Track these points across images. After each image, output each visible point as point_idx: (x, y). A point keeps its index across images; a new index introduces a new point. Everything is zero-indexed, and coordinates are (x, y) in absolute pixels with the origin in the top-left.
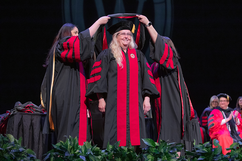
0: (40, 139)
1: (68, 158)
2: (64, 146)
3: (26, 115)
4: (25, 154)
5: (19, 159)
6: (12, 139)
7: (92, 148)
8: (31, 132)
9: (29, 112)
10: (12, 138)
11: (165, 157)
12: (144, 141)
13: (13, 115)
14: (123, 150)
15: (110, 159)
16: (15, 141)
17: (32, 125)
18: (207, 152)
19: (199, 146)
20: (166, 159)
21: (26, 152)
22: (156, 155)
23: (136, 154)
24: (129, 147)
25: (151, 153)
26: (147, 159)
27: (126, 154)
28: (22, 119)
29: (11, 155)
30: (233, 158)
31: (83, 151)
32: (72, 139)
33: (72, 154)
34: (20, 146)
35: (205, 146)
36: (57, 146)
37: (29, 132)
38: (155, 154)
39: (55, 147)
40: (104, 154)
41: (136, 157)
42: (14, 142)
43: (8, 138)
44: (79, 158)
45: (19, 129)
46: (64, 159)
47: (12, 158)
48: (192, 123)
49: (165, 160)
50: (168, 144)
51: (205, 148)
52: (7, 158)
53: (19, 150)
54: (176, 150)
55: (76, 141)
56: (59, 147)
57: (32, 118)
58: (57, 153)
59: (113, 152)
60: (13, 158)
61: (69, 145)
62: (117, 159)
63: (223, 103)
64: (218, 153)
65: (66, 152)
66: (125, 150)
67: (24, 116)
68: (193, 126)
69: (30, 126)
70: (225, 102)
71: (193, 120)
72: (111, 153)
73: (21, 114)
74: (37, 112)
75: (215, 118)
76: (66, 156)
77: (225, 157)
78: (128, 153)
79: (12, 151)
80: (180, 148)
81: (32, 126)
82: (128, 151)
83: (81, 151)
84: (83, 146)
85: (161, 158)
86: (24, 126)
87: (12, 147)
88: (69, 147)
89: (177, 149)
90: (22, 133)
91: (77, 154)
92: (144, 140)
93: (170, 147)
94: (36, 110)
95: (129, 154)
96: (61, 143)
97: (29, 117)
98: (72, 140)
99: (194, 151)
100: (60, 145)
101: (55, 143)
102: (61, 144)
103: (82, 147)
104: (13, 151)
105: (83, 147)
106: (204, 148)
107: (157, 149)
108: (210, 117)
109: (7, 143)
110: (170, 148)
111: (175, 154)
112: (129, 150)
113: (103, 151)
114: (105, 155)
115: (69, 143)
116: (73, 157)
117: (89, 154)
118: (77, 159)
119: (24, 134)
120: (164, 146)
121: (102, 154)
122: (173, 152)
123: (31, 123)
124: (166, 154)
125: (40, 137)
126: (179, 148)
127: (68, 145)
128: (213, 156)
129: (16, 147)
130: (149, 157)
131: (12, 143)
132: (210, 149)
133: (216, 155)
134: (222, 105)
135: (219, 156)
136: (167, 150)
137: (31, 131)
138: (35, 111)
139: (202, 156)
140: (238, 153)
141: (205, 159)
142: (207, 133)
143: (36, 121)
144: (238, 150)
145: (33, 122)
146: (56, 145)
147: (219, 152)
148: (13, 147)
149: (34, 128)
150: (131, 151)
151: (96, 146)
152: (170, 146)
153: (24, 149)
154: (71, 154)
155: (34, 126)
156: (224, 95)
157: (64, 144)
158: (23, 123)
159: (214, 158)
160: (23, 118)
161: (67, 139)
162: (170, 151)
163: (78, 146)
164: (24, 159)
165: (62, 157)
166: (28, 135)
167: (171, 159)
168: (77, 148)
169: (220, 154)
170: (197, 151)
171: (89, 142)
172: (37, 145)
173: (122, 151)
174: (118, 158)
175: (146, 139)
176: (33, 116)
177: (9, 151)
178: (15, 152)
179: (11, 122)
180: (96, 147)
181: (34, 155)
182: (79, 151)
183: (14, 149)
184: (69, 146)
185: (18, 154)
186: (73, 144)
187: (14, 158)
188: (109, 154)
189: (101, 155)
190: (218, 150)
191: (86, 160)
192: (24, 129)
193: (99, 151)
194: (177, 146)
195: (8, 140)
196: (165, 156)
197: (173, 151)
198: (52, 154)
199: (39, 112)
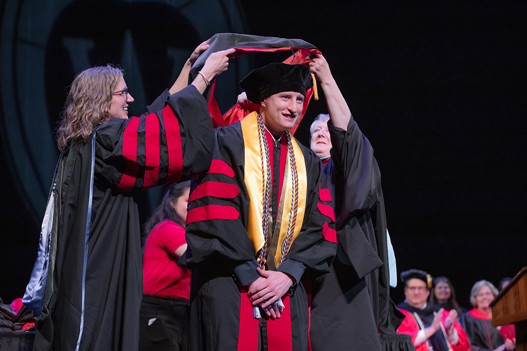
48: (400, 344)
63: (416, 292)
68: (402, 350)
70: (421, 291)
199: (8, 327)
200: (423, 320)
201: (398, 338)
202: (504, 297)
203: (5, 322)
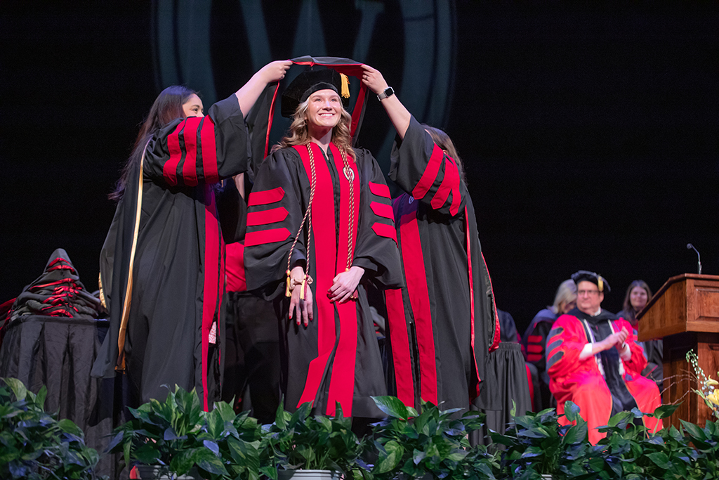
0: (92, 388)
1: (171, 446)
2: (160, 412)
3: (54, 323)
4: (56, 434)
5: (38, 446)
6: (21, 391)
7: (236, 420)
8: (67, 370)
9: (61, 316)
10: (20, 388)
11: (433, 449)
12: (376, 401)
13: (18, 322)
14: (320, 426)
15: (283, 450)
16: (28, 398)
17: (69, 350)
18: (547, 438)
19: (526, 419)
20: (437, 452)
21: (57, 428)
22: (408, 442)
23: (354, 438)
24: (337, 420)
25: (395, 437)
26: (385, 451)
27: (329, 438)
28: (42, 333)
29: (17, 435)
30: (618, 453)
31: (213, 426)
32: (182, 395)
33: (181, 435)
34: (40, 410)
35: (542, 421)
36: (143, 411)
37: (62, 369)
38: (407, 439)
39: (137, 414)
40: (269, 437)
41: (355, 448)
42: (25, 400)
43: (8, 390)
44: (201, 448)
45: (33, 359)
46: (159, 448)
47: (19, 445)
48: (506, 353)
49: (435, 456)
50: (443, 411)
51: (543, 424)
52: (6, 443)
53: (41, 421)
54: (463, 429)
55: (194, 400)
56: (146, 415)
57: (71, 332)
58: (143, 432)
59: (292, 431)
60: (22, 444)
61: (174, 410)
62: (305, 450)
63: (586, 296)
64: (576, 440)
65: (166, 429)
66: (325, 428)
67: (47, 324)
68: (507, 360)
69: (65, 354)
70: (591, 295)
71: (508, 346)
72: (289, 434)
73: (41, 320)
74: (83, 315)
75: (567, 337)
76: (165, 441)
77: (595, 452)
78: (335, 434)
79: (19, 424)
80: (475, 423)
81: (69, 352)
82: (333, 431)
83: (206, 428)
84: (211, 414)
85: (421, 449)
86: (47, 352)
87: (19, 414)
88: (175, 416)
89: (466, 427)
90: (41, 371)
91: (196, 436)
92: (377, 399)
93: (447, 420)
94: (80, 311)
95: (335, 437)
96: (153, 405)
97: (63, 328)
98: (182, 398)
99: (512, 433)
100: (150, 411)
101: (136, 405)
102: (153, 408)
103: (209, 416)
104: (22, 424)
105: (213, 416)
106: (540, 424)
107: (413, 426)
108: (553, 334)
109: (7, 403)
110: (447, 422)
111: (459, 440)
112: (336, 427)
113: (266, 428)
114: (272, 439)
115: (174, 406)
116: (186, 443)
117: (228, 436)
118: (196, 449)
119: (48, 375)
120: (430, 418)
121: (264, 435)
122: (457, 434)
123: (68, 346)
124: (436, 439)
125: (92, 384)
126: (471, 423)
127: (171, 410)
128: (563, 447)
129: (30, 414)
130: (389, 448)
131: (20, 402)
132: (554, 428)
133: (572, 446)
134: (583, 302)
135: (579, 447)
136: (438, 428)
137: (67, 367)
138: (78, 313)
139: (532, 446)
140: (632, 440)
141: (543, 455)
142: (541, 380)
143: (80, 341)
144: (631, 433)
145: (72, 341)
146: (139, 408)
147: (580, 436)
148: (22, 415)
149: (75, 359)
150: (341, 430)
151: (247, 415)
152: (446, 418)
153: (54, 419)
154: (179, 436)
155: (74, 354)
156: (589, 275)
157: (161, 408)
158: (44, 345)
159: (565, 454)
160: (45, 332)
161: (170, 395)
162: (448, 430)
163: (198, 414)
164: (51, 448)
165: (155, 441)
166: (60, 378)
167: (449, 454)
168: (197, 419)
169: (582, 442)
170: (521, 433)
171: (228, 402)
172: (82, 405)
173: (318, 428)
174: (307, 447)
175: (384, 398)
176: (72, 325)
177: (13, 423)
178: (28, 428)
179: (13, 340)
180: (249, 416)
181: (80, 436)
182: (200, 426)
183: (25, 418)
184: (176, 413)
185: (37, 433)
186: (184, 407)
187: (25, 444)
188: (282, 436)
189: (260, 440)
190: (576, 432)
191: (220, 451)
192: (49, 361)
193: (256, 429)
194: (466, 420)
195: (8, 394)
196: (435, 446)
197: (454, 432)
198: (128, 434)
199: (88, 314)
200: (593, 329)
201: (504, 347)
202: (651, 309)
203: (85, 309)
